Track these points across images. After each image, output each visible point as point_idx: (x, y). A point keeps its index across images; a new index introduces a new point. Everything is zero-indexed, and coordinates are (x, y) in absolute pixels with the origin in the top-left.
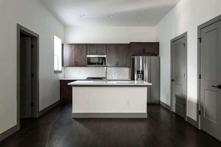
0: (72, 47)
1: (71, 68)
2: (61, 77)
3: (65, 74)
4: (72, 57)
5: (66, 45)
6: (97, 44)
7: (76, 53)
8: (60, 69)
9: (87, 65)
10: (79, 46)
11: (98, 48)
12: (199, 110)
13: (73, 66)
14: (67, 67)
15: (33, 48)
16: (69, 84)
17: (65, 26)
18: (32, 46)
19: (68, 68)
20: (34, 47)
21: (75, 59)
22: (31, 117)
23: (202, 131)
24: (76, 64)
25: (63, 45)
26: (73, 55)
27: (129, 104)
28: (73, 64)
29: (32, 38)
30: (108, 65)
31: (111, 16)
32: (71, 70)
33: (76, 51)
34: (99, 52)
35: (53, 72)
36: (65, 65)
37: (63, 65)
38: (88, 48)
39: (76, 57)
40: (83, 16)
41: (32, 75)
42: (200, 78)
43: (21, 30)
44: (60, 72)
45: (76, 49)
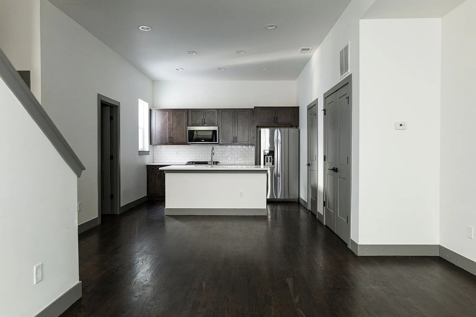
0: (165, 114)
1: (164, 146)
2: (148, 160)
3: (155, 155)
4: (165, 129)
5: (156, 111)
6: (203, 109)
7: (171, 123)
8: (147, 149)
9: (188, 143)
10: (175, 113)
11: (204, 116)
12: (324, 201)
13: (166, 144)
14: (157, 145)
15: (112, 120)
16: (160, 169)
17: (154, 81)
18: (111, 118)
19: (159, 146)
20: (114, 118)
21: (170, 132)
22: (110, 213)
23: (326, 226)
24: (171, 141)
25: (150, 111)
26: (167, 126)
27: (242, 196)
28: (167, 140)
29: (110, 106)
30: (221, 143)
31: (223, 69)
32: (163, 149)
33: (171, 120)
34: (207, 122)
35: (138, 153)
36: (154, 142)
37: (151, 143)
38: (190, 115)
39: (171, 129)
40: (181, 70)
41: (112, 157)
42: (325, 160)
43: (101, 101)
44: (147, 153)
45: (171, 118)
